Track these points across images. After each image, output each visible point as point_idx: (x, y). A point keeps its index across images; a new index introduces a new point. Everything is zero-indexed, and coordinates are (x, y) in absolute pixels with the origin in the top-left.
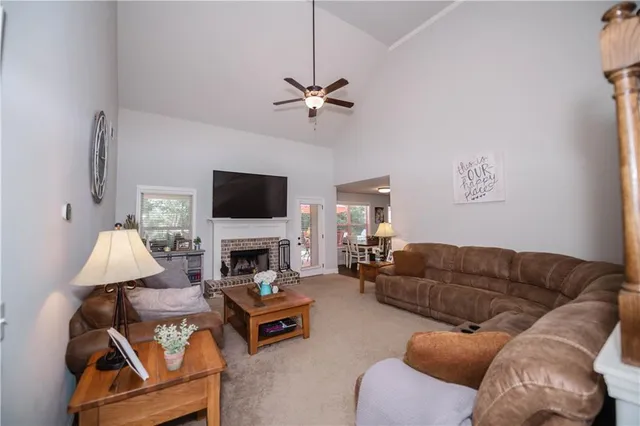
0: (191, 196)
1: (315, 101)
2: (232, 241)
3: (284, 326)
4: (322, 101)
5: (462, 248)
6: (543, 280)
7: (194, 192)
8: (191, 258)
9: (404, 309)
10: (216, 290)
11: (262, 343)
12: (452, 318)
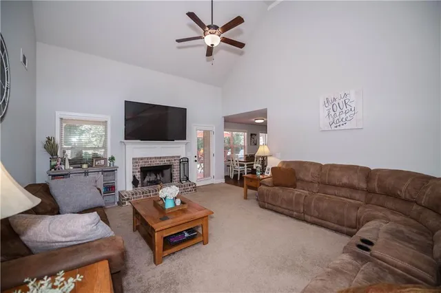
0: (106, 122)
1: (212, 39)
2: (142, 159)
3: (187, 235)
4: (219, 39)
5: (326, 165)
6: (399, 193)
7: (108, 118)
8: (105, 173)
9: (282, 213)
10: (128, 199)
11: (166, 253)
12: (323, 222)
